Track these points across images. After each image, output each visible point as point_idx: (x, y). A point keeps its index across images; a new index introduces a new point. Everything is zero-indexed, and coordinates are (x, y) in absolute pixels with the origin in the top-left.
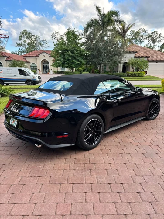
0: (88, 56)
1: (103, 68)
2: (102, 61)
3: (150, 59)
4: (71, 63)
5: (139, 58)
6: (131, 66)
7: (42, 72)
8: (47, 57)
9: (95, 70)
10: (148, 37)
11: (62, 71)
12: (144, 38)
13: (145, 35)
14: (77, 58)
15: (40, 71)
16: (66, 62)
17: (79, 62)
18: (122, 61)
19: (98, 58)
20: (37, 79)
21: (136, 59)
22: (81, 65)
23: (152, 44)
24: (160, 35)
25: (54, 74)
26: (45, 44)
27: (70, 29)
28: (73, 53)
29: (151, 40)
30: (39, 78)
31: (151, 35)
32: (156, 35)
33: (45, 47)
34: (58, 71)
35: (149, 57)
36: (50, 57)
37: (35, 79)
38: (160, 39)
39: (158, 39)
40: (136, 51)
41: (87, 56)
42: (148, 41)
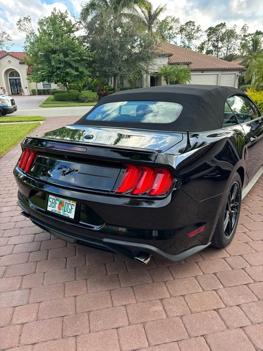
0: (94, 62)
1: (118, 83)
2: (120, 69)
3: (193, 67)
4: (64, 75)
5: (175, 64)
6: (163, 78)
7: (9, 92)
8: (14, 65)
9: (105, 87)
10: (181, 31)
11: (46, 89)
12: (174, 32)
13: (176, 27)
14: (75, 65)
15: (4, 90)
16: (56, 73)
17: (78, 73)
18: (150, 70)
19: (111, 65)
20: (9, 104)
21: (171, 66)
22: (81, 77)
23: (187, 43)
24: (198, 28)
25: (31, 95)
26: (6, 40)
27: (57, 11)
28: (66, 55)
29: (186, 36)
30: (13, 102)
31: (185, 27)
32: (193, 27)
33: (6, 45)
34: (38, 90)
35: (190, 63)
36: (20, 63)
37: (4, 105)
38: (198, 35)
39: (195, 35)
40: (170, 52)
41: (90, 61)
42: (182, 38)
